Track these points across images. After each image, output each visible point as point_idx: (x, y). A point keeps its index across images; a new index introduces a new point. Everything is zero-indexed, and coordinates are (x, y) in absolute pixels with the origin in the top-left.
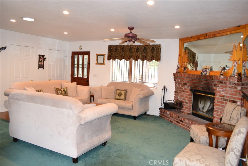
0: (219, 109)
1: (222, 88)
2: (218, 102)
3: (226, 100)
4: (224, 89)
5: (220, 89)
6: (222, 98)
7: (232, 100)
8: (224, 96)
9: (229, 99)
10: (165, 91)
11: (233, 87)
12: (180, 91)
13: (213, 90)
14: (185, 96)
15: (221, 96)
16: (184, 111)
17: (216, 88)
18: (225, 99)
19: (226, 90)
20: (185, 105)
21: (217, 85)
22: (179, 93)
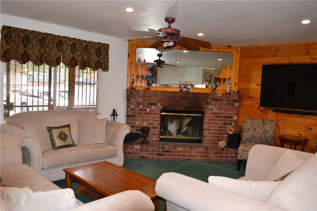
0: (212, 127)
1: (215, 105)
2: (209, 120)
3: (221, 117)
4: (218, 107)
5: (213, 106)
6: (214, 116)
7: (227, 116)
8: (217, 114)
9: (223, 115)
10: (115, 116)
11: (230, 103)
12: (141, 114)
13: (202, 108)
14: (151, 120)
15: (213, 114)
16: (151, 140)
17: (208, 106)
18: (219, 116)
19: (221, 107)
20: (152, 131)
21: (210, 103)
22: (136, 116)
